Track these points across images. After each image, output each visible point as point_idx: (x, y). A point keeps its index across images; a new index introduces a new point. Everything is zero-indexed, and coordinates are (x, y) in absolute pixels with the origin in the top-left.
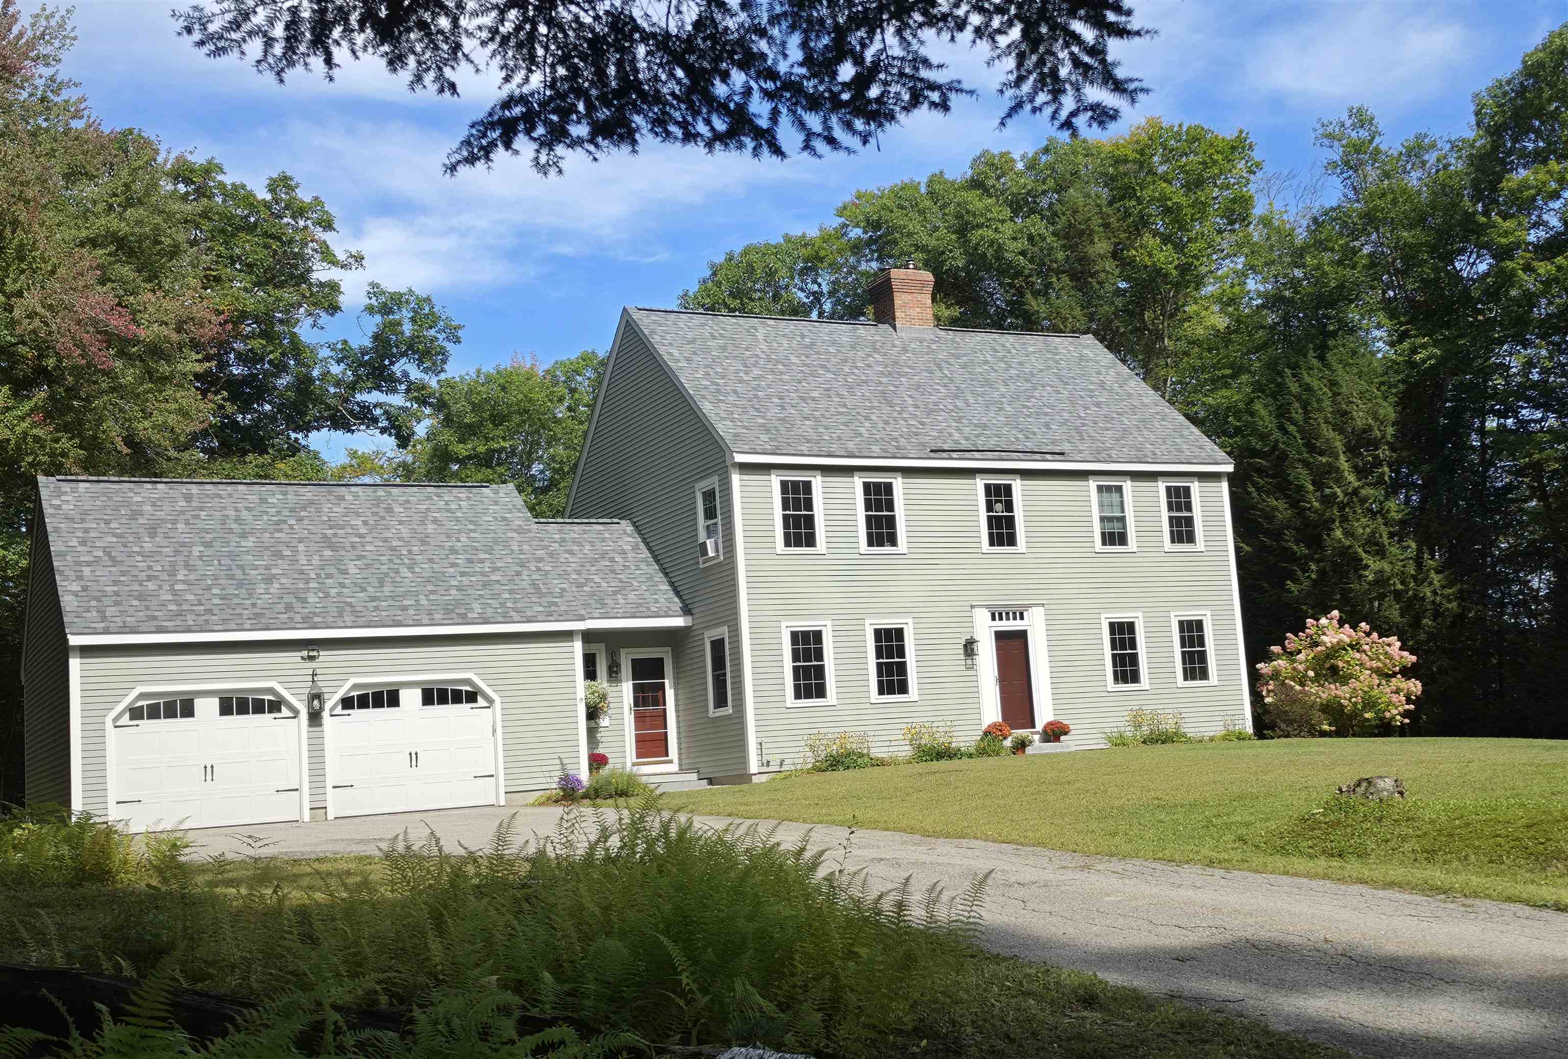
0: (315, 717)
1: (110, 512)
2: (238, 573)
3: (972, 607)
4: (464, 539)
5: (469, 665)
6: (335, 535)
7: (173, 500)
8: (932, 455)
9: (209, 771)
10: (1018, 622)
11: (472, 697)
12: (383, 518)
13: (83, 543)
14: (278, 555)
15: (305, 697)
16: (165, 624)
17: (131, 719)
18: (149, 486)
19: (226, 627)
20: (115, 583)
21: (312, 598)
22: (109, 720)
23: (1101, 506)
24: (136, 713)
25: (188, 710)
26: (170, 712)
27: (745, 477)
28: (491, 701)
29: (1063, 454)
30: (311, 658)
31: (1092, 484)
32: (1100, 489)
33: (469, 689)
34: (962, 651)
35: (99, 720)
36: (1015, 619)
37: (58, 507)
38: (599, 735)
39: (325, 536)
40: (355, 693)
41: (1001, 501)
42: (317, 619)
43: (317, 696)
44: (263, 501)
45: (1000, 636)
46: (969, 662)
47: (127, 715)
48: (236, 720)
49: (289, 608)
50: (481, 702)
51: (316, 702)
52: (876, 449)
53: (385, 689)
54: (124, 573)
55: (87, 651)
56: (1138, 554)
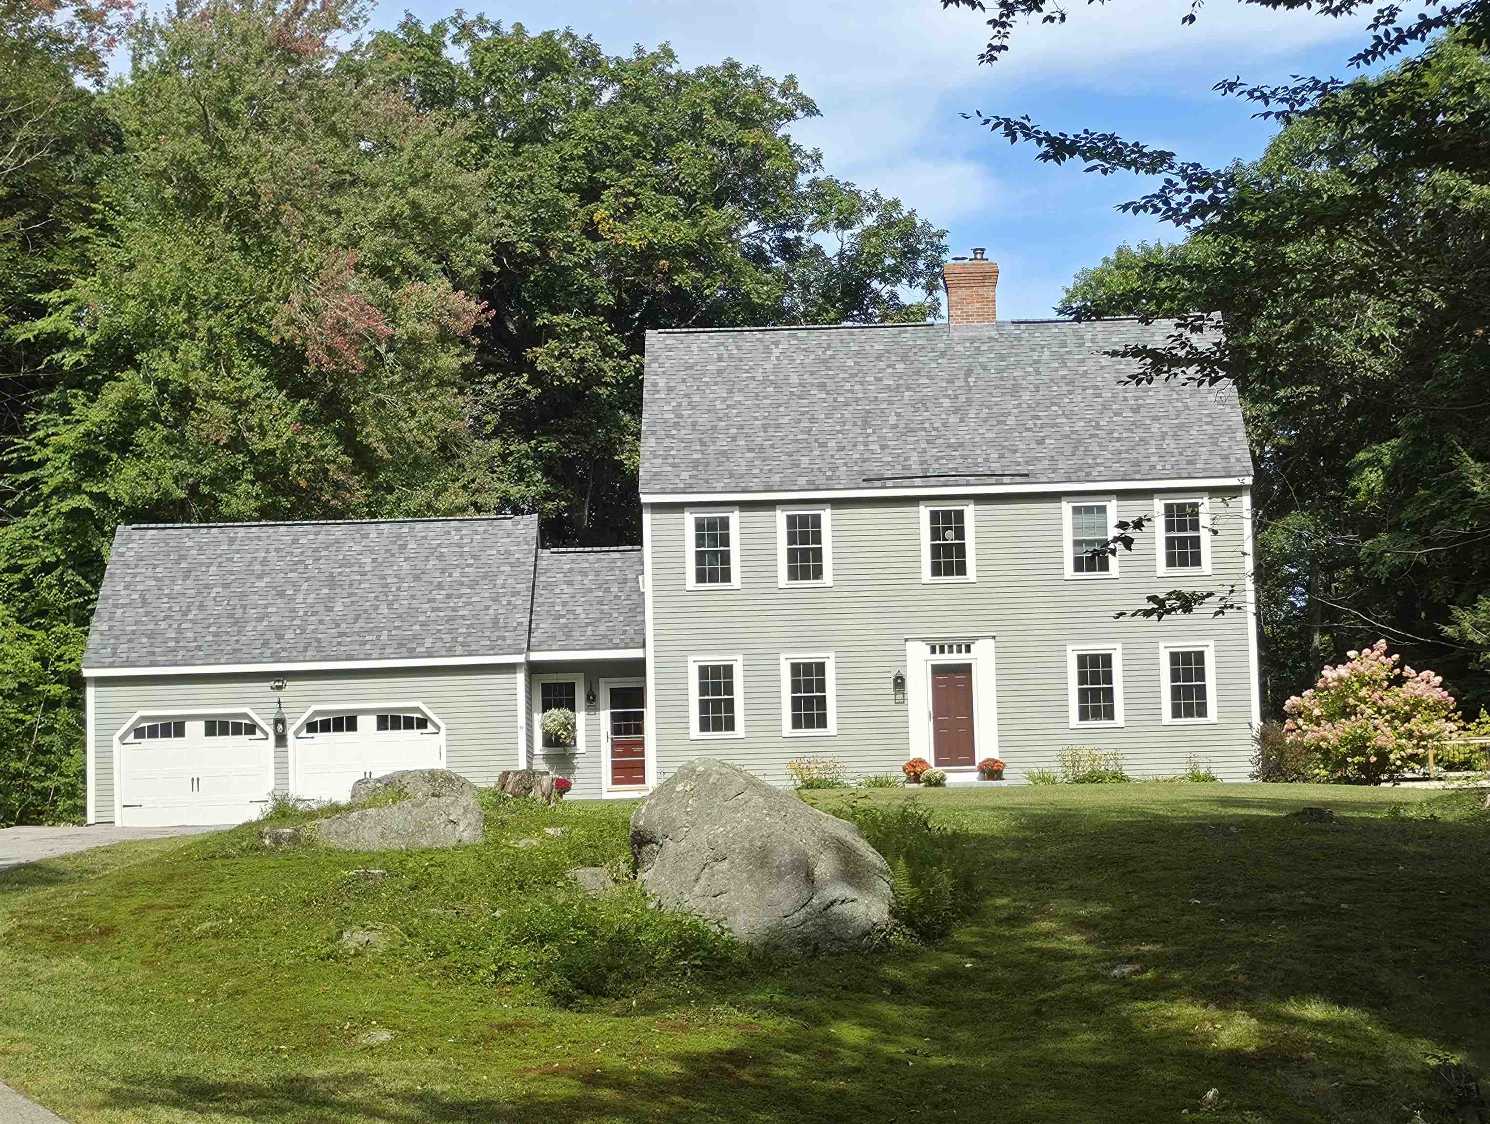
0: (281, 739)
1: (161, 557)
2: (239, 612)
3: (906, 640)
4: (456, 574)
5: (417, 695)
6: (340, 574)
7: (218, 543)
8: (865, 484)
9: (195, 782)
10: (964, 655)
11: (422, 723)
12: (393, 555)
13: (126, 588)
14: (281, 594)
15: (272, 722)
16: (159, 659)
17: (135, 737)
18: (205, 530)
19: (207, 661)
20: (137, 623)
21: (289, 635)
22: (116, 739)
23: (1076, 528)
24: (139, 733)
25: (180, 731)
26: (166, 734)
27: (658, 516)
28: (438, 727)
29: (1027, 475)
30: (279, 688)
31: (1066, 507)
32: (1076, 510)
33: (419, 716)
34: (891, 686)
35: (109, 738)
36: (959, 651)
37: (122, 555)
38: (575, 761)
39: (331, 575)
40: (318, 719)
41: (950, 528)
42: (283, 654)
43: (280, 721)
44: (295, 541)
45: (937, 670)
46: (900, 696)
47: (132, 734)
48: (219, 740)
49: (266, 643)
50: (430, 728)
51: (280, 727)
52: (802, 481)
53: (344, 716)
54: (147, 614)
55: (101, 682)
56: (1120, 581)
